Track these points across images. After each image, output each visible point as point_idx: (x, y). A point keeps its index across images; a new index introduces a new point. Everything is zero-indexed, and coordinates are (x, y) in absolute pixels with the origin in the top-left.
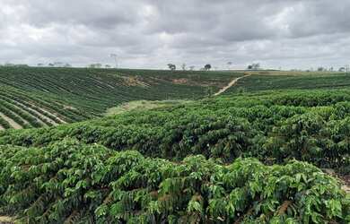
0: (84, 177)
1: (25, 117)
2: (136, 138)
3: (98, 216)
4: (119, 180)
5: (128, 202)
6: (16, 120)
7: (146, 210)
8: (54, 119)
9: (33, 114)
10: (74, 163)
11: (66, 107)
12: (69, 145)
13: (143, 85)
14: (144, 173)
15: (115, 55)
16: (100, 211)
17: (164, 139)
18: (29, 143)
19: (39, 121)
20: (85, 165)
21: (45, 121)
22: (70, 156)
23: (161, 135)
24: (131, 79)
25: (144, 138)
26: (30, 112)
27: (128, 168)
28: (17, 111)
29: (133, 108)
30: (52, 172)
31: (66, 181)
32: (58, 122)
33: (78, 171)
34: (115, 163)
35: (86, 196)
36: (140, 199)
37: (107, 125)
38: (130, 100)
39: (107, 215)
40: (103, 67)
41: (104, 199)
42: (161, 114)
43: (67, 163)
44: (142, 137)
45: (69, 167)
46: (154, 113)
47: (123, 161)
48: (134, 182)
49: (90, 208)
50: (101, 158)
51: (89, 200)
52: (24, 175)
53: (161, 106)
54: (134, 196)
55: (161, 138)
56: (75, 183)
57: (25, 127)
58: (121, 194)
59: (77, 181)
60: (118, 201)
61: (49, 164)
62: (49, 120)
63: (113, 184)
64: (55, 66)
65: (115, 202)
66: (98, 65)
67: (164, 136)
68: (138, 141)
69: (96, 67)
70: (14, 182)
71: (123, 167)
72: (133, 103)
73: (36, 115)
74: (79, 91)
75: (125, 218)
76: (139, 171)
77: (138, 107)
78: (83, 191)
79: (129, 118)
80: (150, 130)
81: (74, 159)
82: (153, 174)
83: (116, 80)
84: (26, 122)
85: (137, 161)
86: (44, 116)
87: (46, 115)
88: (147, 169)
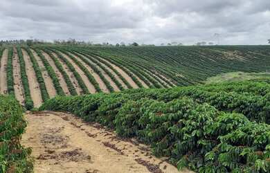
0: (198, 128)
1: (151, 81)
2: (235, 104)
3: (206, 159)
4: (227, 136)
5: (234, 155)
6: (146, 82)
7: (250, 165)
8: (168, 83)
9: (156, 78)
10: (191, 116)
11: (177, 75)
12: (187, 103)
13: (241, 59)
14: (250, 134)
15: (218, 34)
16: (210, 155)
17: (264, 108)
18: (155, 98)
19: (159, 83)
20: (199, 119)
21: (162, 84)
22: (188, 111)
23: (261, 103)
24: (230, 54)
25: (244, 104)
26: (154, 77)
27: (235, 127)
28: (146, 76)
29: (230, 78)
30: (174, 121)
31: (184, 128)
32: (171, 85)
33: (193, 123)
34: (223, 122)
35: (199, 142)
36: (246, 155)
37: (209, 91)
38: (228, 72)
39: (214, 161)
40: (207, 44)
41: (213, 147)
42: (260, 85)
43: (185, 115)
44: (242, 103)
45: (187, 119)
46: (252, 83)
47: (230, 121)
48: (240, 140)
49: (202, 152)
50: (211, 116)
51: (201, 146)
52: (157, 120)
53: (258, 77)
54: (240, 152)
55: (261, 107)
56: (192, 131)
57: (150, 87)
58: (228, 147)
59: (193, 130)
60: (226, 151)
61: (173, 115)
62: (165, 84)
63: (221, 137)
64: (173, 45)
65: (223, 152)
66: (203, 43)
67: (265, 105)
68: (238, 106)
69: (201, 45)
70: (150, 123)
71: (230, 125)
72: (230, 74)
73: (158, 80)
74: (187, 64)
75: (231, 167)
76: (245, 132)
77: (235, 78)
78: (196, 138)
79: (229, 87)
80: (250, 98)
81: (190, 113)
82: (259, 136)
83: (217, 54)
84: (151, 84)
85: (243, 123)
86: (162, 80)
87: (164, 80)
88: (253, 132)
